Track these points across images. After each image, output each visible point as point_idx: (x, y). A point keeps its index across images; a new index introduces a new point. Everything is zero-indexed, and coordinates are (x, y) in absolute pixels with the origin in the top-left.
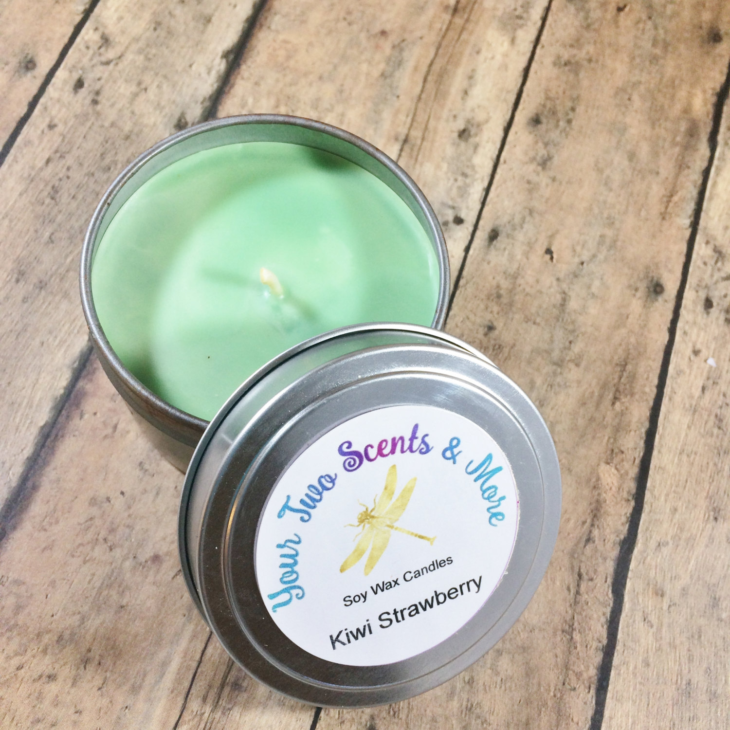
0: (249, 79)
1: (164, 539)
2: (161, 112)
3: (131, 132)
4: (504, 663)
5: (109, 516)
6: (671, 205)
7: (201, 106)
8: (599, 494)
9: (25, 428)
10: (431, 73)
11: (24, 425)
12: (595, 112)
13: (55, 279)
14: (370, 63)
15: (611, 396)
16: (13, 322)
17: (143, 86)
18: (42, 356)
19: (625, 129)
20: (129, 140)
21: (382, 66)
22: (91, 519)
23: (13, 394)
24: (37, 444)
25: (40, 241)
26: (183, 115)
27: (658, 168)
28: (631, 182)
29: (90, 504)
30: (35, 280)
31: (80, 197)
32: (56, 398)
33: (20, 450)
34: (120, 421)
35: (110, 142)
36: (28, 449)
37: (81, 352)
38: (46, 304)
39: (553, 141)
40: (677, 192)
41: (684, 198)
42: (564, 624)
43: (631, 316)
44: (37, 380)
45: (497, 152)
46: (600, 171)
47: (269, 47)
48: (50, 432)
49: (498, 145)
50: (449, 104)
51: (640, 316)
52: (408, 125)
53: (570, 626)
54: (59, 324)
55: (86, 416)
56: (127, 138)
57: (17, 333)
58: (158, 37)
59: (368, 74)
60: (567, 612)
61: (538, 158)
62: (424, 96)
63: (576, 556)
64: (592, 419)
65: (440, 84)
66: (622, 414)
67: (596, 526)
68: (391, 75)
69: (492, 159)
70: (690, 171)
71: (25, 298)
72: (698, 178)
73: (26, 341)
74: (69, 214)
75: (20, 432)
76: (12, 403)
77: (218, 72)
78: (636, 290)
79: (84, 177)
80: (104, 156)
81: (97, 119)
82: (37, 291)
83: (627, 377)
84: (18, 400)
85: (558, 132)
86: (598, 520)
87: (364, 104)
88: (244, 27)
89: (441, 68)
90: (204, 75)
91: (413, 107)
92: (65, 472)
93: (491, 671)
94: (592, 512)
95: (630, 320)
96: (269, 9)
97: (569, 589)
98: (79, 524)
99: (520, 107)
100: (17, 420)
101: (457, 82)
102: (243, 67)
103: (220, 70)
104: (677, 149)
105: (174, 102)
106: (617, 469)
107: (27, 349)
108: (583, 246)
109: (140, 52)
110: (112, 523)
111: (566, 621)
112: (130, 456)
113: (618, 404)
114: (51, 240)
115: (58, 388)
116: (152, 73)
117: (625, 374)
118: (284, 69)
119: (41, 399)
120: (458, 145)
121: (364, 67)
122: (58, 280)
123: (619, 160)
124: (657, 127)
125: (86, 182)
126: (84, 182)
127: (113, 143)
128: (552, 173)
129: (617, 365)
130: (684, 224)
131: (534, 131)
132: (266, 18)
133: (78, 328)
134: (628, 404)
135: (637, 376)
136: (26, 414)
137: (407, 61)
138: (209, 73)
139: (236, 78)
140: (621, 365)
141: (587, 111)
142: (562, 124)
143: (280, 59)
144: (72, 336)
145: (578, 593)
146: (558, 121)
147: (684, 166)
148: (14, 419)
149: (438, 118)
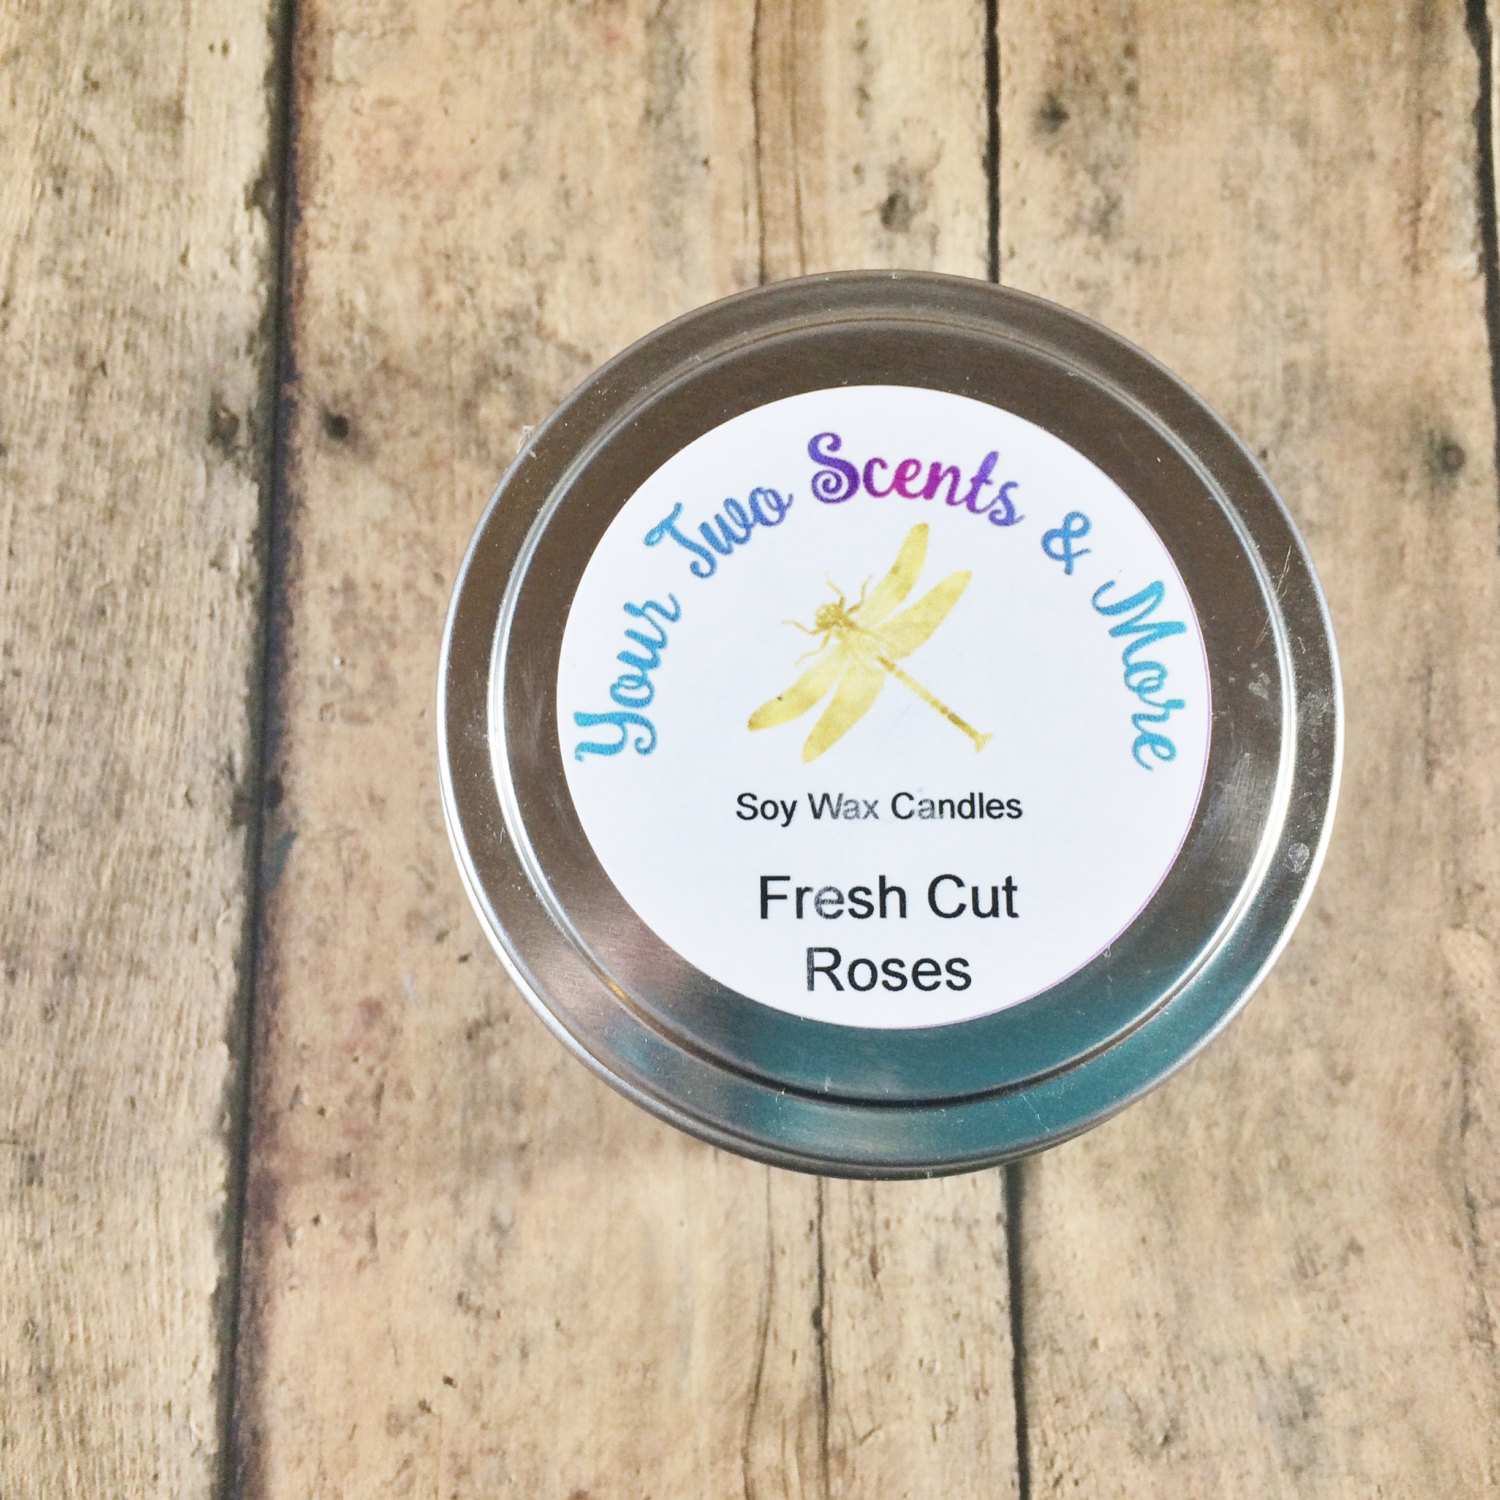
0: (335, 240)
1: (578, 1451)
2: (162, 414)
3: (112, 494)
4: (1375, 1454)
5: (440, 1442)
6: (1423, 227)
7: (252, 357)
8: (1460, 1007)
9: (178, 1314)
10: (763, 64)
11: (173, 1308)
12: (1184, 41)
13: (95, 937)
14: (607, 90)
15: (1418, 762)
16: (44, 1079)
17: (93, 360)
18: (144, 1131)
19: (1268, 66)
20: (118, 520)
21: (640, 89)
22: (407, 1463)
23: (117, 1245)
24: (219, 1339)
25: (20, 858)
26: (217, 399)
27: (1371, 139)
28: (1316, 200)
29: (388, 1431)
30: (50, 959)
31: (66, 710)
32: (217, 1217)
33: (190, 1366)
34: (378, 1215)
35: (75, 541)
36: (204, 1358)
37: (226, 1088)
38: (101, 1004)
39: (1108, 156)
40: (1428, 189)
41: (1448, 199)
42: (1469, 1322)
43: (1408, 550)
44: (158, 1191)
45: (986, 234)
46: (1238, 195)
47: (349, 133)
48: (237, 1300)
49: (984, 215)
50: (831, 136)
51: (1429, 540)
52: (754, 233)
53: (1482, 1322)
54: (150, 1040)
55: (299, 1234)
56: (111, 514)
57: (65, 1100)
58: (73, 210)
59: (612, 125)
60: (1466, 1294)
61: (1087, 215)
62: (766, 140)
63: (1450, 1162)
64: (1393, 833)
65: (794, 93)
66: (1455, 796)
67: (1474, 1083)
68: (670, 108)
69: (979, 255)
70: (1444, 123)
71: (47, 1011)
72: (1463, 134)
73: (94, 1112)
74: (59, 763)
75: (172, 1325)
76: (127, 1267)
77: (254, 251)
78: (1403, 477)
79: (54, 657)
80: (76, 584)
81: (21, 496)
82: (66, 981)
83: (1442, 703)
84: (138, 1255)
85: (1113, 127)
86: (1474, 1066)
87: (632, 210)
88: (268, 100)
89: (783, 47)
90: (225, 272)
91: (751, 178)
92: (307, 1380)
93: (1351, 1478)
94: (1457, 1051)
95: (1408, 560)
96: (312, 27)
97: (1456, 1243)
98: (386, 1484)
99: (1004, 89)
100: (154, 1299)
101: (834, 72)
102: (310, 213)
103: (256, 244)
104: (1401, 77)
105: (182, 375)
106: (1481, 933)
107: (103, 1128)
108: (1254, 408)
109: (47, 269)
110: (454, 1455)
111: (1470, 1314)
112: (431, 1289)
113: (1438, 775)
114: (45, 848)
115: (211, 1192)
116: (100, 315)
117: (1435, 697)
118: (409, 183)
119: (183, 1233)
120: (891, 246)
121: (598, 106)
122: (101, 937)
123: (1276, 151)
124: (1340, 34)
125: (64, 667)
126: (58, 669)
127: (84, 544)
128: (1128, 245)
129: (1410, 680)
130: (1465, 269)
131: (1057, 145)
132: (314, 54)
133: (194, 1034)
134: (1460, 768)
135: (1461, 694)
136: (165, 1278)
137: (694, 54)
138: (233, 262)
139: (304, 253)
140: (1420, 679)
141: (1164, 46)
142: (1116, 101)
143: (390, 157)
144: (190, 1057)
145: (1477, 1242)
146: (1104, 97)
147: (1427, 115)
148: (145, 1299)
149: (821, 190)
